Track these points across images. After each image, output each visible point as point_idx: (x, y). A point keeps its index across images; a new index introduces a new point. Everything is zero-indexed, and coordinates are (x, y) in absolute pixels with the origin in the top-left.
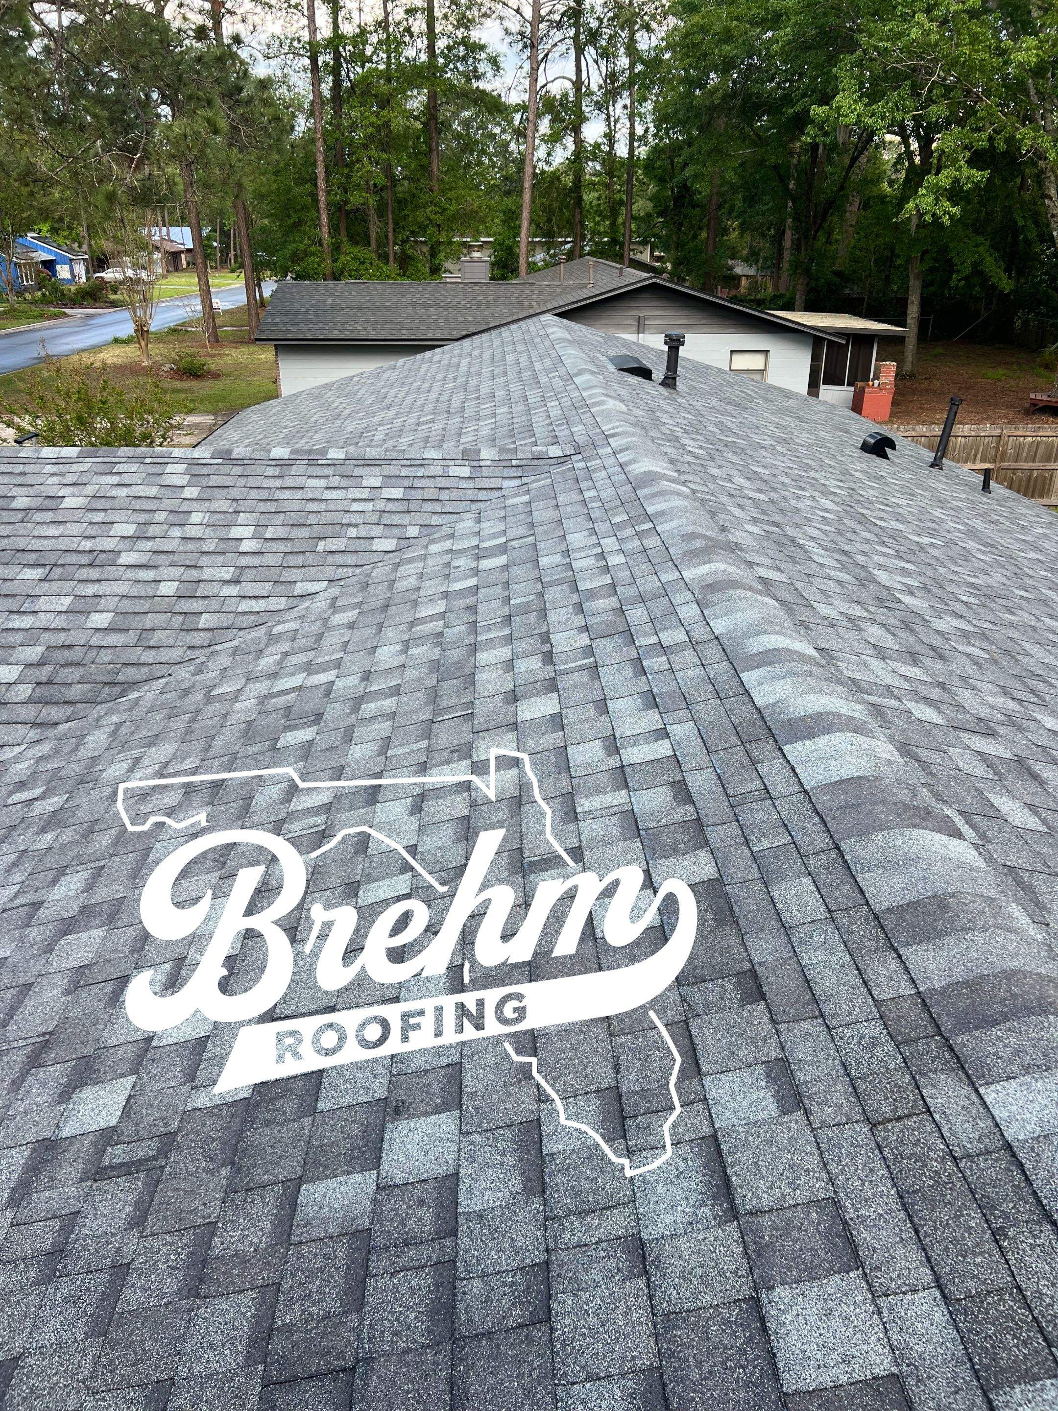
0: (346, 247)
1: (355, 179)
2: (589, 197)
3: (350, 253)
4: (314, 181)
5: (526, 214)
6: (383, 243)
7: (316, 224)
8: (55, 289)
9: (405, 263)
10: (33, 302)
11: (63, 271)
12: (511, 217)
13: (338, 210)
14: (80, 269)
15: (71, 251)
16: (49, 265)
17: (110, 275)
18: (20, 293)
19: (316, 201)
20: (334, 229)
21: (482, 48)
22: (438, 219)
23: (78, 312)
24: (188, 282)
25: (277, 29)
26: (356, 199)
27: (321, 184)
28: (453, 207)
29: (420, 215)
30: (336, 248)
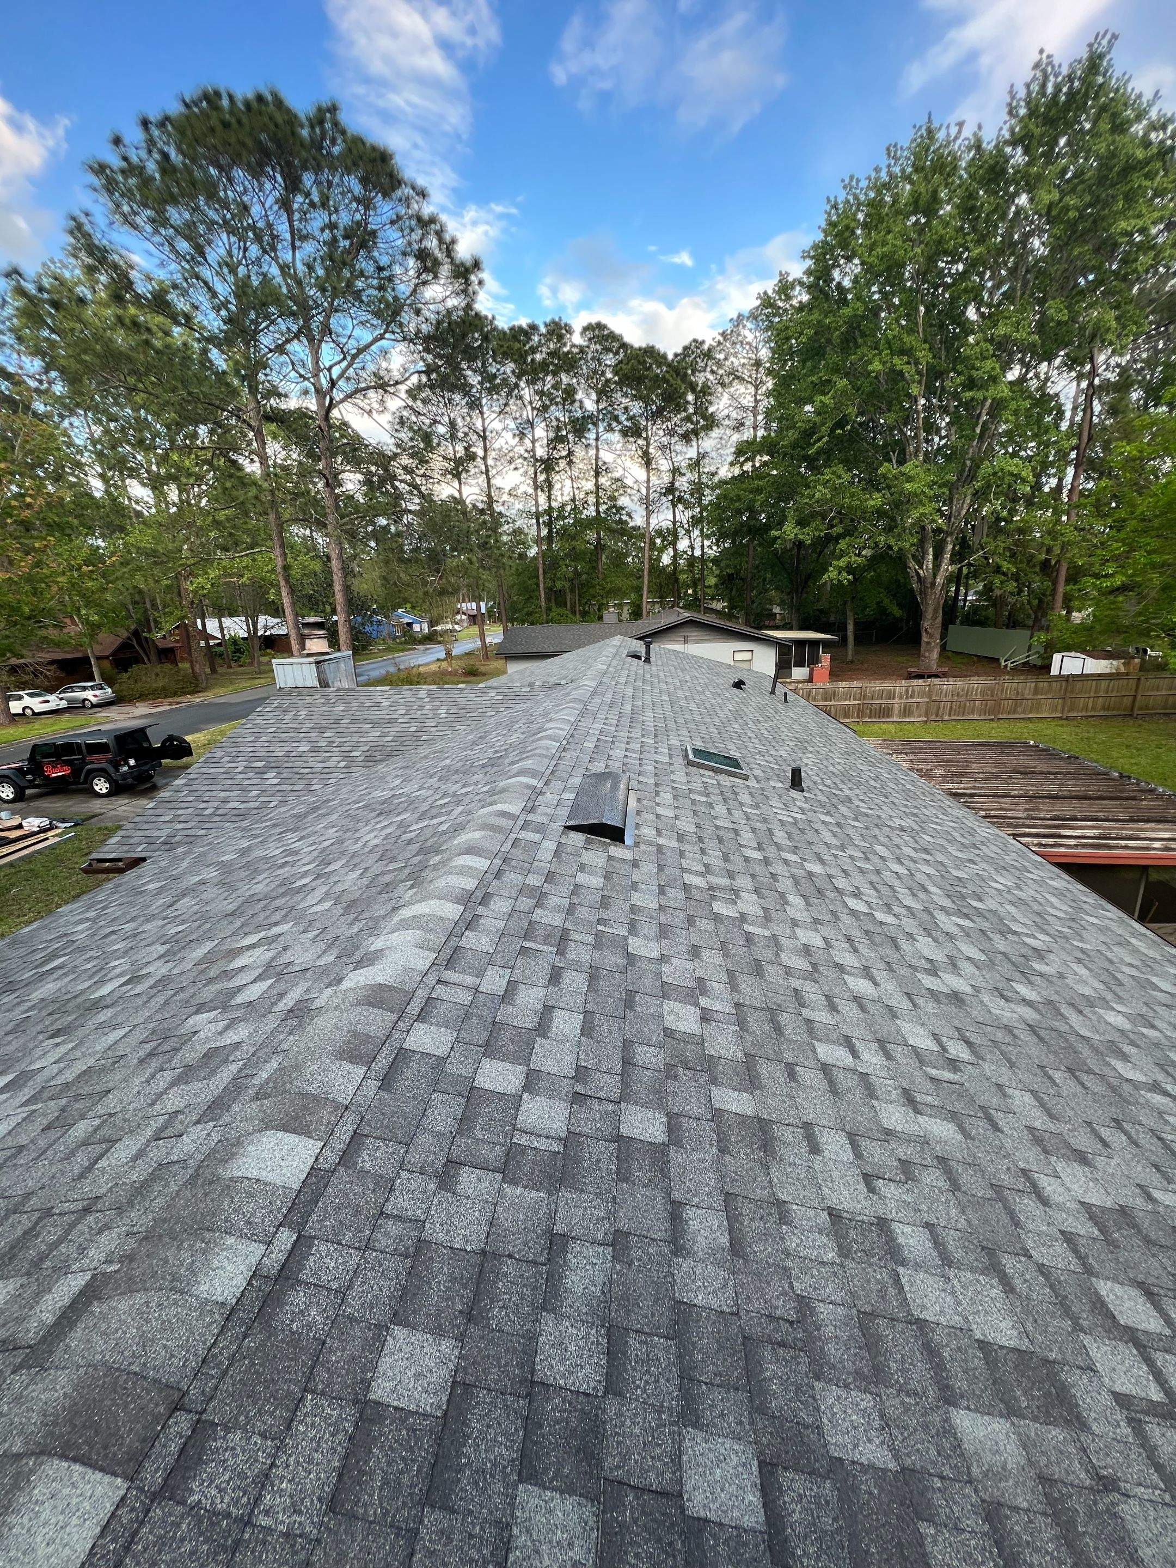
0: (554, 608)
1: (559, 575)
2: (683, 577)
3: (556, 611)
4: (538, 577)
5: (645, 588)
6: (573, 606)
7: (538, 598)
8: (411, 636)
9: (584, 614)
10: (401, 643)
11: (416, 628)
12: (639, 590)
13: (550, 591)
14: (425, 627)
15: (421, 617)
16: (410, 625)
17: (438, 628)
18: (394, 639)
19: (538, 585)
20: (548, 600)
21: (623, 509)
22: (601, 592)
23: (421, 647)
24: (475, 630)
25: (521, 507)
26: (559, 585)
27: (541, 579)
28: (609, 586)
29: (592, 591)
30: (549, 609)
